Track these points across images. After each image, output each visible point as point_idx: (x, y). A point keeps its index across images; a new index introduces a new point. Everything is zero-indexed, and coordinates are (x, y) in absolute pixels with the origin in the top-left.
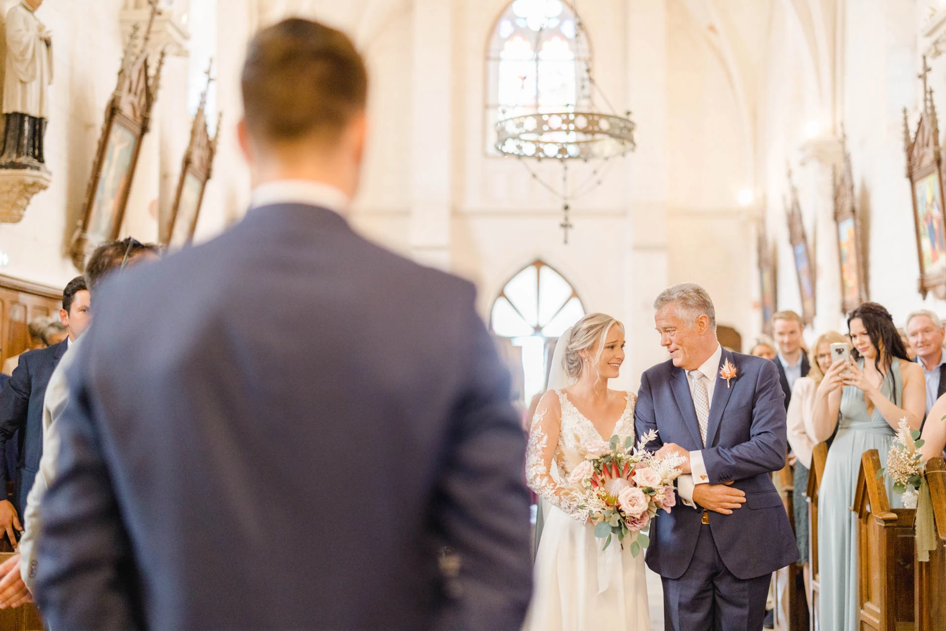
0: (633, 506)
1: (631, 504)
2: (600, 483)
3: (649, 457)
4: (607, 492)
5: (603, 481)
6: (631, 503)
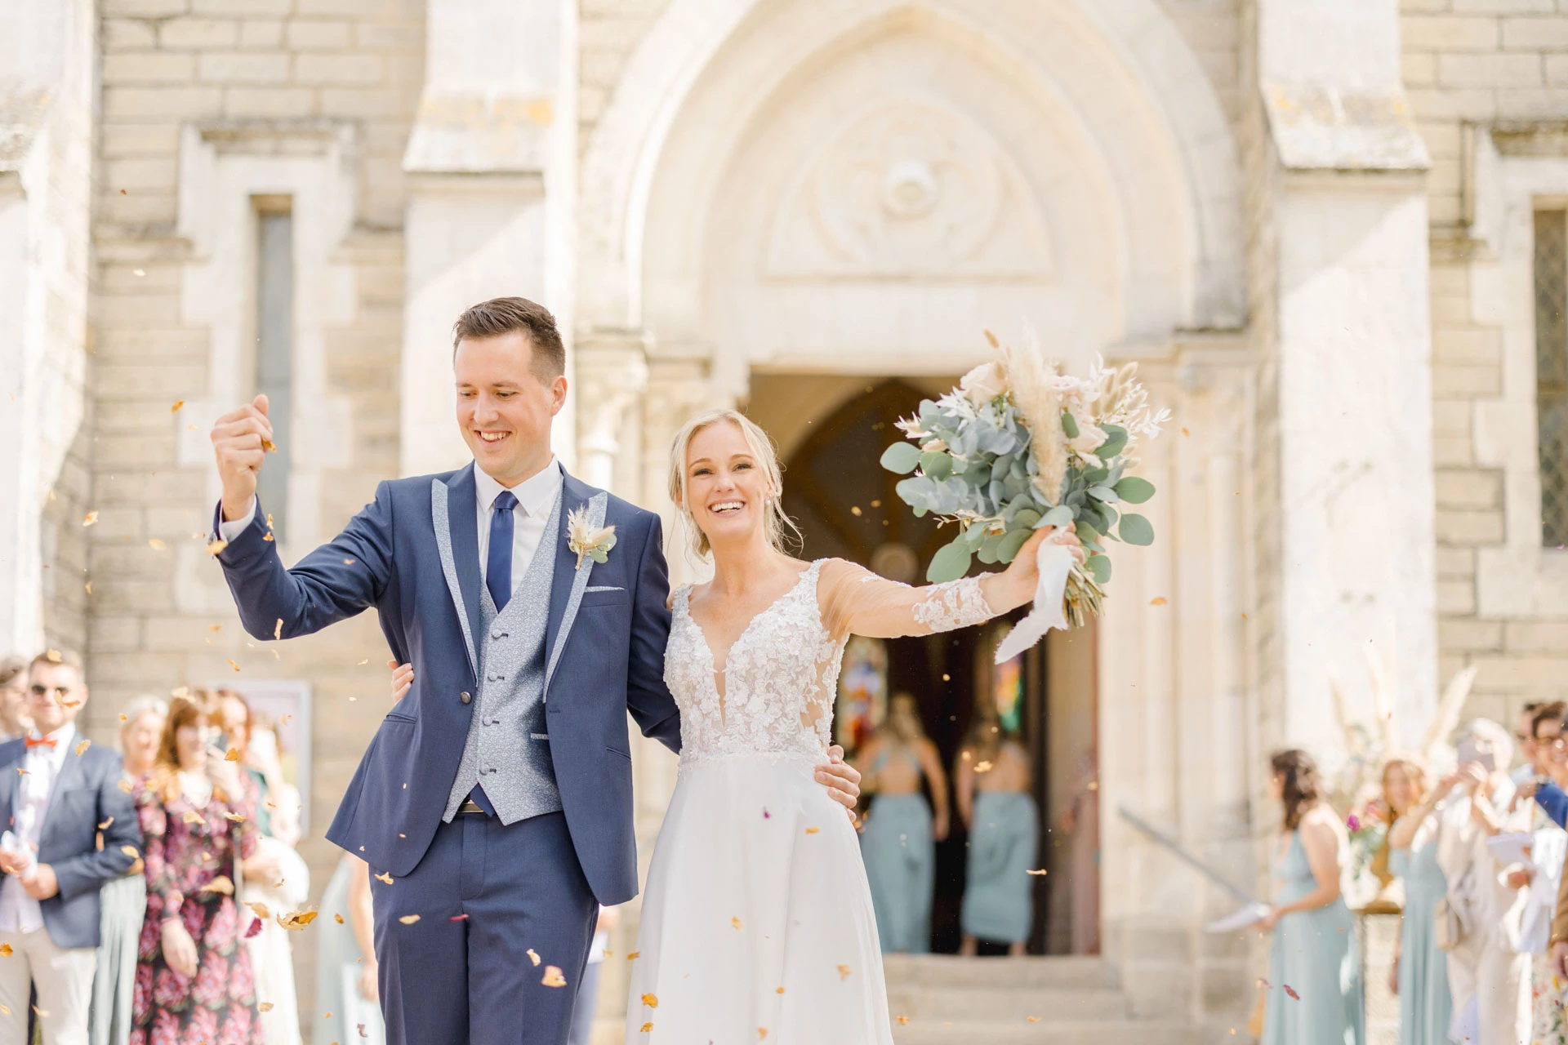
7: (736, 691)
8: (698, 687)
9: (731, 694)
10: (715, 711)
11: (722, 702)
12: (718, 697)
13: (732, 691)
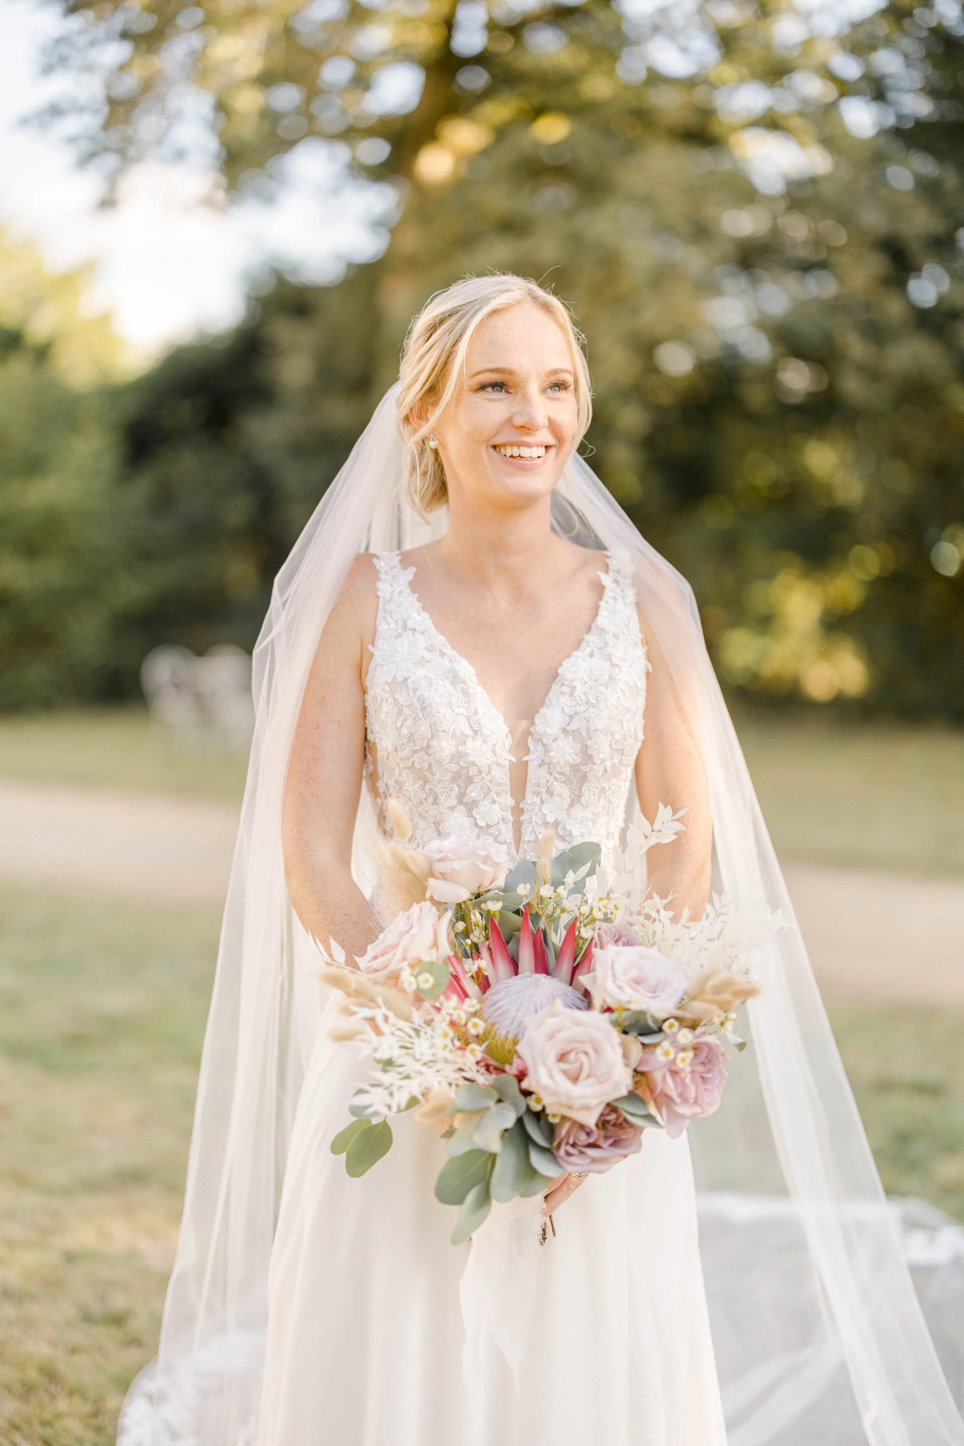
0: (575, 1079)
1: (564, 1072)
2: (472, 988)
3: (654, 915)
4: (490, 1021)
5: (484, 984)
6: (565, 1066)
7: (545, 796)
8: (476, 780)
9: (537, 800)
10: (502, 826)
11: (518, 811)
12: (510, 801)
13: (538, 794)
